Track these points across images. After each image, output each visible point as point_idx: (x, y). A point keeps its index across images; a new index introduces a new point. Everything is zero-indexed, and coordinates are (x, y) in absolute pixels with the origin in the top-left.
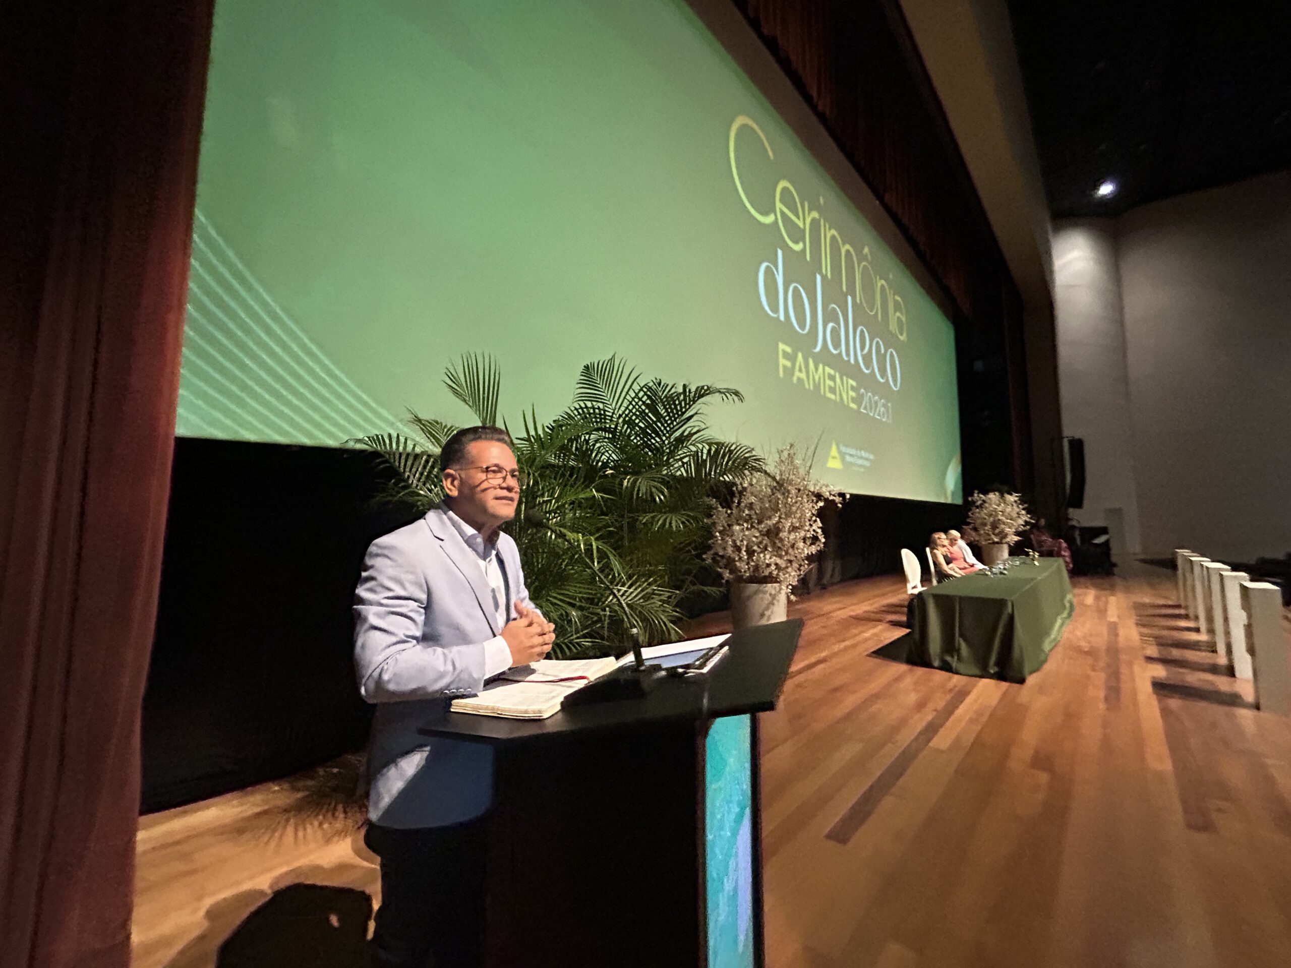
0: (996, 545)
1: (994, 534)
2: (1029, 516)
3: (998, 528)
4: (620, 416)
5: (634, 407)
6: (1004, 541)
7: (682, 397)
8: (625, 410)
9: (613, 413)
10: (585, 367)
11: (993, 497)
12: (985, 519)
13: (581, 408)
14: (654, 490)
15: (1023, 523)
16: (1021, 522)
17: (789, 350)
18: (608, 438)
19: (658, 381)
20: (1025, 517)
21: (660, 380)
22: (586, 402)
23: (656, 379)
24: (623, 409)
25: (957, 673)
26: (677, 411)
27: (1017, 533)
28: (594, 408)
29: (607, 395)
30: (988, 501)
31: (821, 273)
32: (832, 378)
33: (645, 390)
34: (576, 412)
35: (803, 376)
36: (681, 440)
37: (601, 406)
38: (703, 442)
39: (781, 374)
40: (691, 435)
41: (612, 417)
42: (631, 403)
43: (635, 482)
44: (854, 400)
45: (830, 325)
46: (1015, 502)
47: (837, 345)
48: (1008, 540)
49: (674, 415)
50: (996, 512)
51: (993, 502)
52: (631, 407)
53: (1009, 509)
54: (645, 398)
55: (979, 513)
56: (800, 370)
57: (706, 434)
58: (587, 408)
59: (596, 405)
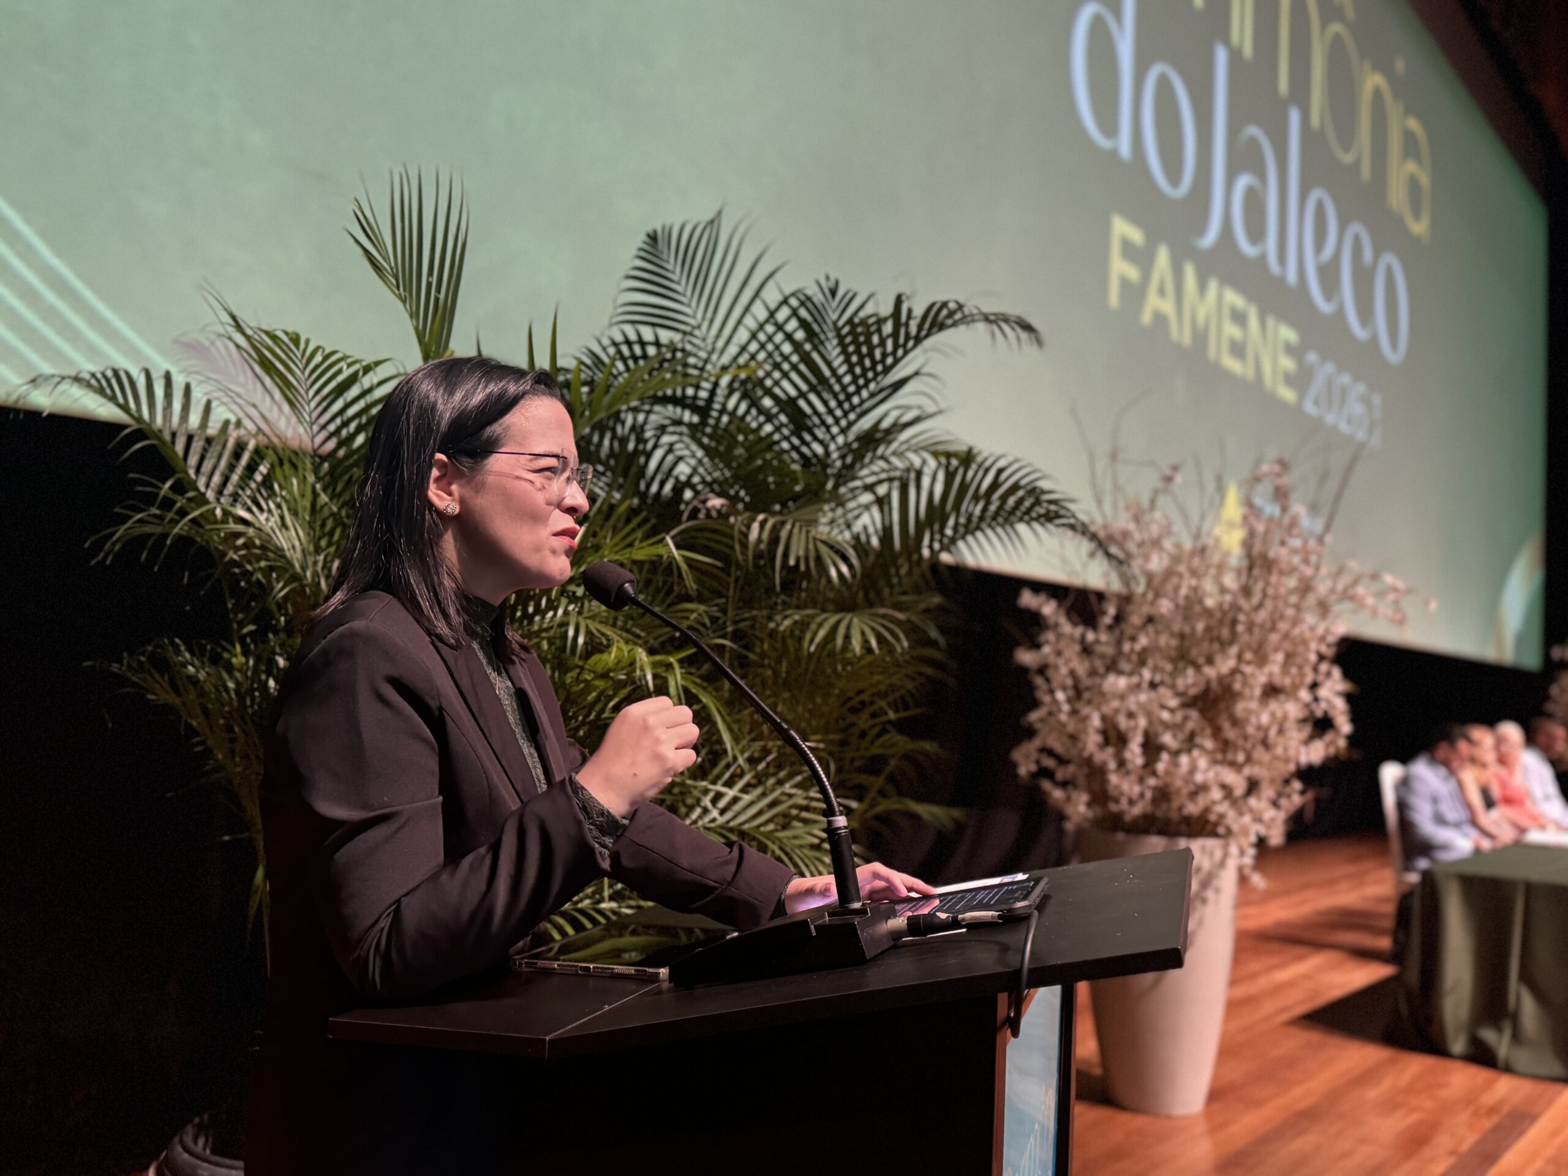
4: (724, 369)
5: (762, 346)
7: (888, 328)
8: (740, 354)
9: (707, 361)
10: (649, 235)
13: (628, 342)
14: (825, 549)
17: (1136, 236)
18: (690, 425)
19: (832, 284)
21: (837, 283)
22: (642, 327)
23: (828, 278)
24: (733, 350)
26: (874, 363)
28: (657, 344)
29: (692, 311)
31: (1227, 42)
32: (1239, 318)
33: (793, 305)
34: (613, 352)
35: (1167, 307)
36: (872, 440)
37: (678, 340)
38: (924, 448)
39: (1114, 298)
40: (899, 427)
41: (702, 370)
43: (777, 530)
44: (1290, 380)
45: (1243, 182)
47: (1256, 233)
49: (865, 371)
52: (753, 347)
54: (793, 324)
56: (1162, 292)
57: (933, 429)
58: (642, 343)
59: (665, 336)
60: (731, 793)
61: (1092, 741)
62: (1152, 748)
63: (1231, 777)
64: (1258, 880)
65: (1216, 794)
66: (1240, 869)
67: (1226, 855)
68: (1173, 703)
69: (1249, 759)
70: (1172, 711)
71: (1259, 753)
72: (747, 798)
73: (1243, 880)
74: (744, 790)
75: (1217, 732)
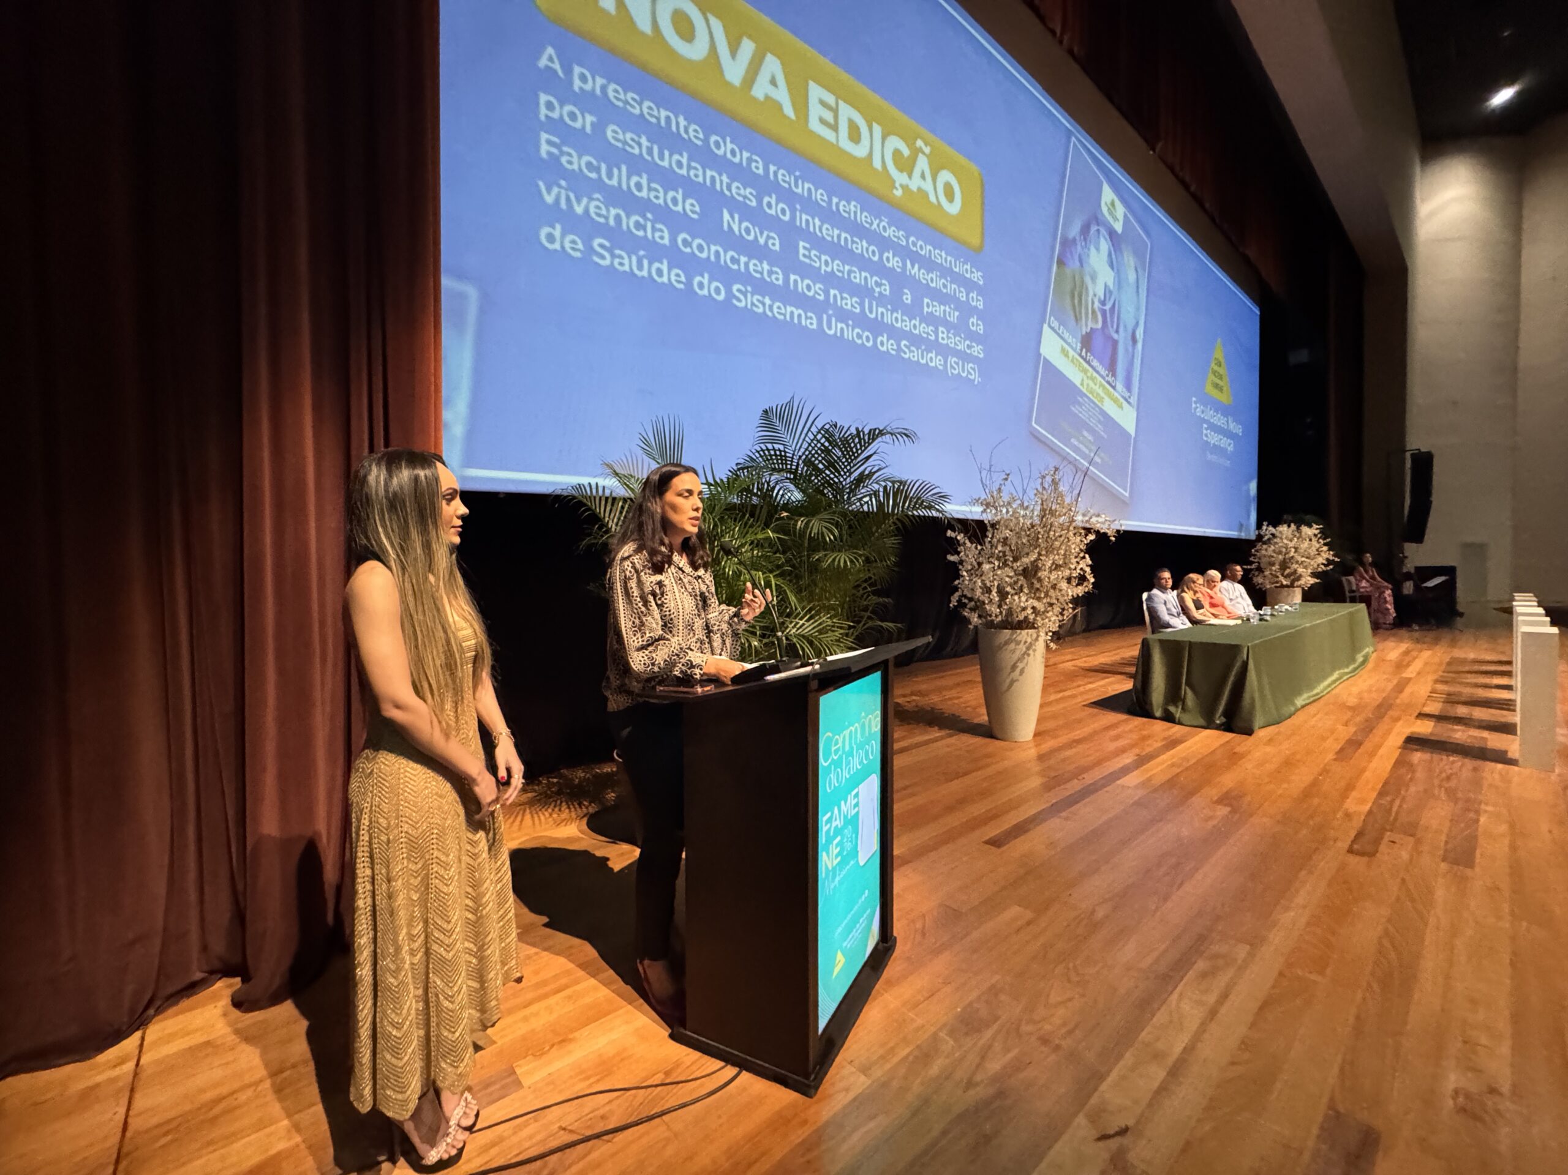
0: (1286, 589)
1: (1282, 575)
2: (1331, 553)
3: (1289, 568)
4: (800, 457)
5: (813, 448)
6: (1296, 584)
7: (856, 440)
8: (805, 452)
9: (793, 455)
10: (763, 411)
11: (1283, 528)
12: (1273, 557)
13: (762, 450)
14: (824, 529)
15: (1325, 562)
16: (1321, 560)
18: (790, 479)
19: (834, 423)
20: (1326, 554)
21: (836, 422)
22: (768, 445)
23: (832, 421)
24: (802, 450)
25: (1180, 723)
26: (853, 453)
27: (1314, 575)
28: (774, 449)
29: (787, 437)
30: (1278, 534)
33: (823, 432)
34: (758, 455)
36: (861, 479)
37: (782, 448)
38: (884, 480)
40: (871, 474)
41: (792, 458)
42: (810, 445)
43: (807, 524)
46: (1315, 535)
48: (1302, 582)
49: (850, 457)
50: (1287, 548)
51: (1284, 537)
52: (810, 448)
53: (1306, 544)
54: (823, 440)
55: (1266, 550)
57: (887, 472)
58: (768, 450)
59: (776, 446)
60: (801, 622)
61: (978, 592)
62: (1003, 595)
63: (1036, 604)
64: (1052, 645)
65: (1029, 611)
66: (1046, 641)
67: (1038, 636)
68: (1012, 574)
69: (1047, 595)
70: (1011, 577)
71: (1052, 593)
72: (807, 624)
73: (1047, 646)
74: (808, 621)
75: (1031, 586)
